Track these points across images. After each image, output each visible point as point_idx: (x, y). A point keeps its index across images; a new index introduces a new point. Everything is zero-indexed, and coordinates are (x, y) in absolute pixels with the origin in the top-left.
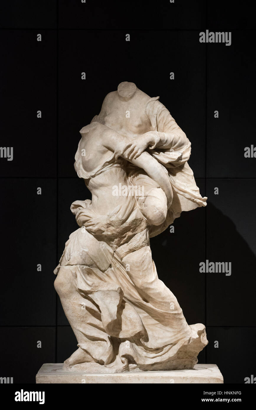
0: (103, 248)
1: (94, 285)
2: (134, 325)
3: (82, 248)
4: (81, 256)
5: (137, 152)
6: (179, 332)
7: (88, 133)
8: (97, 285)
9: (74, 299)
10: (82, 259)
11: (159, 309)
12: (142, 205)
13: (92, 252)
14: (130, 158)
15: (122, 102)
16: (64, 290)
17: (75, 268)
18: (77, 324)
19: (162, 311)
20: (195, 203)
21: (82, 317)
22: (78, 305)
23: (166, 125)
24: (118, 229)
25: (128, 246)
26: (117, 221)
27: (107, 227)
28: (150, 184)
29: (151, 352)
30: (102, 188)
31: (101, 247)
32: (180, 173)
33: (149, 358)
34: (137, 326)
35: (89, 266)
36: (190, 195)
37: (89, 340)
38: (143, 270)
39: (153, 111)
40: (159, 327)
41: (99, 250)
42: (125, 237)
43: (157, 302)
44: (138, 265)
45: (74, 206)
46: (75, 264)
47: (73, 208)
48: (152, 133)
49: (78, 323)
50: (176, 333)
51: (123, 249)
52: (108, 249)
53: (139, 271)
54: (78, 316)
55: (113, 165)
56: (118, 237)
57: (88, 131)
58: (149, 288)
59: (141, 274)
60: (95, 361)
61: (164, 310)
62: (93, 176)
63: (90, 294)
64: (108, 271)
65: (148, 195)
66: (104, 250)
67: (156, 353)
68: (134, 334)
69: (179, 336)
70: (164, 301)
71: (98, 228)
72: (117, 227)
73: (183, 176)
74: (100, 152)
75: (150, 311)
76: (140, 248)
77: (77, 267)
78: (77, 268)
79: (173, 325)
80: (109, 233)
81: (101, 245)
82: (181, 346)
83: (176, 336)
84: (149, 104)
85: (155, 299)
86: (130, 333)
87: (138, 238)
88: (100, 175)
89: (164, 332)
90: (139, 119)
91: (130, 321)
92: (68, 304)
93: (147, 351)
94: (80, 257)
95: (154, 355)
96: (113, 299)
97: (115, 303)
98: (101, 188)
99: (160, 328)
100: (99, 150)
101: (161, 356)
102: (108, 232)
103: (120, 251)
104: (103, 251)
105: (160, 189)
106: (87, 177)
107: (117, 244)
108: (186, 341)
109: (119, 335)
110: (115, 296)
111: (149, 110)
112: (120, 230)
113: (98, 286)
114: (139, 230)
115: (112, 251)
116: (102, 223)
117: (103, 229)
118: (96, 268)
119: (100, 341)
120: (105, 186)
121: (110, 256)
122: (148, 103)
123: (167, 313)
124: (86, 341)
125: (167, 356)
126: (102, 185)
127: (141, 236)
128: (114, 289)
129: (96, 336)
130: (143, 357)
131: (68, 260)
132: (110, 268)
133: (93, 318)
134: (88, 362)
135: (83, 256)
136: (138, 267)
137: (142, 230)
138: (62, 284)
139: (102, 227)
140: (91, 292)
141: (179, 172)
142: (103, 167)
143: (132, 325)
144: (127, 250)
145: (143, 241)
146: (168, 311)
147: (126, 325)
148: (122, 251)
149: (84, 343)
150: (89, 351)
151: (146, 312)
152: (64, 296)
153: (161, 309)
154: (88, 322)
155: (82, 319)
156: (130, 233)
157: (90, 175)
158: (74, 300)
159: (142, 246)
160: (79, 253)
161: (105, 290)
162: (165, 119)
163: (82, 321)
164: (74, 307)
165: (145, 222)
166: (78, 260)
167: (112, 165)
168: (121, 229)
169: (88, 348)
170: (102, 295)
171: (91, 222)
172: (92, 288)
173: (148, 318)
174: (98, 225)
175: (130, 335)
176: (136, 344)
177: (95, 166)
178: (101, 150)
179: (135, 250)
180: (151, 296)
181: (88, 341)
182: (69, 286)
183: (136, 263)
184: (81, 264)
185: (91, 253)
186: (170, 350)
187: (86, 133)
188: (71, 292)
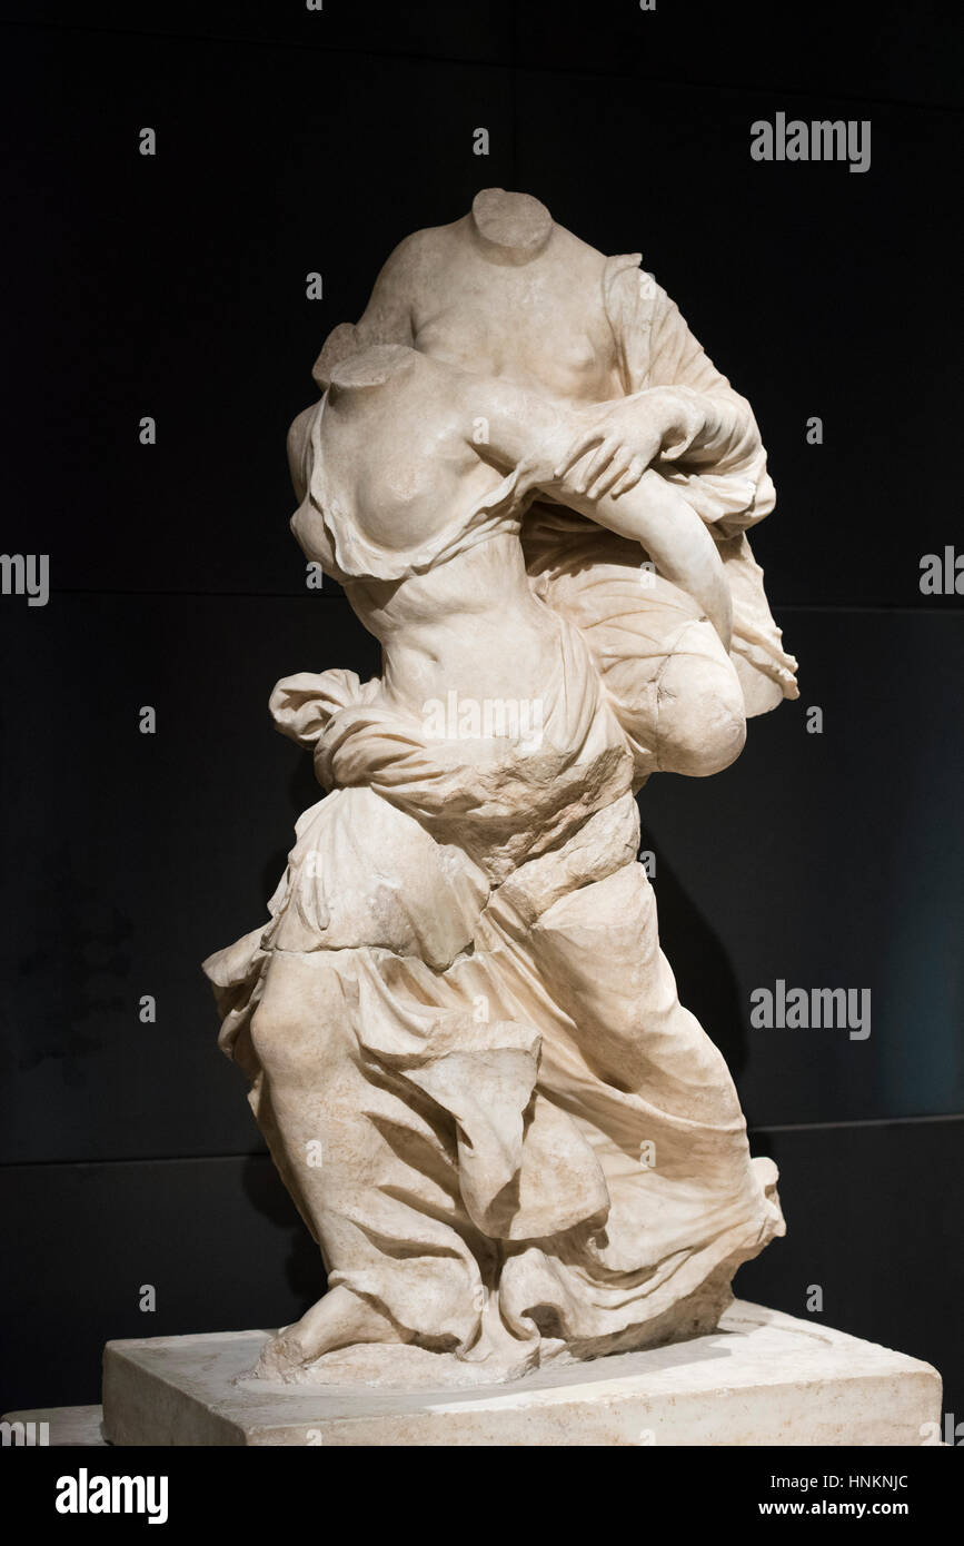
0: (454, 873)
1: (437, 1031)
2: (575, 1186)
3: (374, 876)
4: (373, 909)
5: (625, 470)
6: (733, 1200)
7: (381, 386)
8: (448, 1029)
9: (338, 1092)
10: (377, 922)
11: (683, 1117)
12: (643, 689)
13: (414, 890)
14: (592, 494)
15: (494, 266)
16: (306, 1054)
17: (354, 960)
18: (343, 1193)
19: (690, 1125)
20: (777, 686)
21: (365, 1163)
22: (355, 1114)
23: (684, 368)
24: (542, 794)
25: (564, 865)
26: (547, 756)
27: (499, 786)
28: (671, 606)
29: (609, 1286)
30: (459, 621)
31: (444, 869)
32: (733, 561)
33: (605, 1308)
34: (589, 1190)
35: (395, 951)
36: (768, 652)
37: (385, 1257)
38: (643, 962)
39: (637, 308)
40: (642, 1187)
41: (440, 882)
42: (555, 825)
43: (681, 1088)
44: (627, 940)
45: (288, 697)
46: (349, 945)
47: (283, 706)
48: (670, 393)
49: (349, 1189)
50: (714, 1207)
51: (543, 877)
52: (471, 876)
53: (630, 965)
54: (353, 1160)
55: (500, 522)
56: (529, 828)
57: (382, 380)
58: (661, 1036)
59: (634, 977)
60: (401, 1336)
61: (698, 1121)
62: (421, 571)
63: (414, 1068)
64: (456, 970)
65: (677, 650)
66: (456, 882)
67: (628, 1289)
68: (575, 1223)
69: (728, 1215)
70: (705, 1084)
71: (460, 790)
72: (538, 785)
73: (744, 575)
74: (449, 464)
75: (621, 1126)
76: (613, 871)
77: (359, 955)
78: (362, 961)
79: (715, 1177)
80: (503, 811)
81: (446, 859)
82: (729, 1252)
83: (716, 1217)
84: (616, 281)
85: (677, 1077)
86: (552, 1218)
87: (609, 830)
88: (450, 562)
89: (662, 1204)
90: (584, 339)
91: (560, 1169)
92: (313, 1115)
93: (596, 1283)
94: (368, 913)
95: (617, 1295)
96: (506, 1084)
97: (513, 1100)
98: (453, 619)
99: (650, 1189)
100: (447, 457)
101: (644, 1296)
102: (495, 809)
103: (531, 885)
104: (452, 886)
105: (708, 624)
106: (393, 570)
107: (514, 858)
108: (752, 1235)
109: (508, 1231)
110: (516, 1073)
111: (621, 303)
112: (550, 795)
113: (450, 1036)
114: (607, 793)
115: (483, 883)
116: (478, 767)
117: (479, 793)
118: (415, 958)
119: (428, 1259)
120: (472, 613)
121: (470, 908)
122: (615, 276)
123: (710, 1131)
124: (372, 1262)
125: (667, 1294)
126: (456, 608)
127: (617, 820)
128: (519, 1046)
129: (421, 1240)
130: (586, 1306)
131: (323, 929)
132: (465, 955)
133: (400, 1164)
134: (367, 1342)
135: (382, 910)
136: (625, 950)
137: (617, 797)
138: (294, 1032)
139: (474, 785)
140: (419, 1062)
141: (732, 558)
142: (465, 531)
143: (564, 1185)
144: (563, 881)
145: (627, 841)
146: (715, 1124)
147: (535, 1185)
148: (542, 885)
149: (364, 1269)
150: (388, 1300)
151: (597, 1130)
152: (300, 1078)
153: (688, 1118)
154: (384, 1182)
155: (365, 1173)
156: (576, 811)
157: (407, 565)
158: (341, 1097)
159: (622, 864)
160: (363, 895)
161: (479, 1048)
162: (683, 344)
163: (366, 1182)
164: (338, 1123)
165: (631, 760)
166: (362, 925)
167: (498, 523)
168: (557, 790)
169: (385, 1286)
170: (462, 1072)
171: (422, 763)
172: (430, 1042)
173: (604, 1152)
174: (457, 778)
175: (551, 1224)
176: (561, 1258)
177: (433, 528)
178: (454, 457)
179: (595, 878)
180: (663, 1066)
181: (381, 1259)
182: (325, 1036)
183: (621, 932)
184: (372, 942)
185: (412, 896)
186: (680, 1271)
187: (372, 387)
188: (330, 1063)
